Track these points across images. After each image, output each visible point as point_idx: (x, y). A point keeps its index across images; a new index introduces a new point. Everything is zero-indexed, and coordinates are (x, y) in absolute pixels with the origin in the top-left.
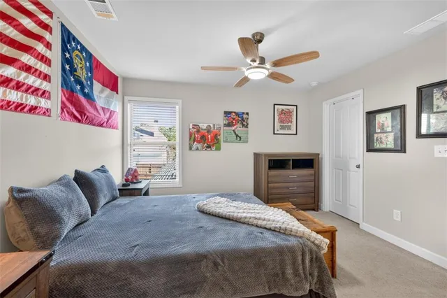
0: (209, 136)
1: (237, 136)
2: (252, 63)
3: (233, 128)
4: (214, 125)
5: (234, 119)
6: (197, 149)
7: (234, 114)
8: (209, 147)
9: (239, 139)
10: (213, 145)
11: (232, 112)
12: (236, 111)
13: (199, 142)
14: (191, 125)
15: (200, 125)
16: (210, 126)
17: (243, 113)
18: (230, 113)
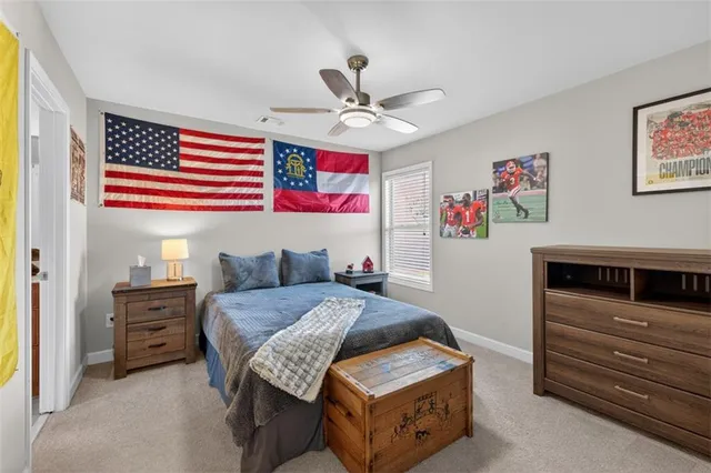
0: (467, 213)
1: (519, 208)
2: (348, 104)
3: (510, 193)
4: (475, 193)
5: (512, 174)
6: (450, 236)
7: (512, 164)
8: (466, 232)
9: (523, 214)
10: (473, 229)
11: (508, 161)
12: (517, 156)
13: (452, 224)
14: (442, 197)
15: (454, 195)
16: (468, 195)
17: (534, 157)
18: (504, 163)
